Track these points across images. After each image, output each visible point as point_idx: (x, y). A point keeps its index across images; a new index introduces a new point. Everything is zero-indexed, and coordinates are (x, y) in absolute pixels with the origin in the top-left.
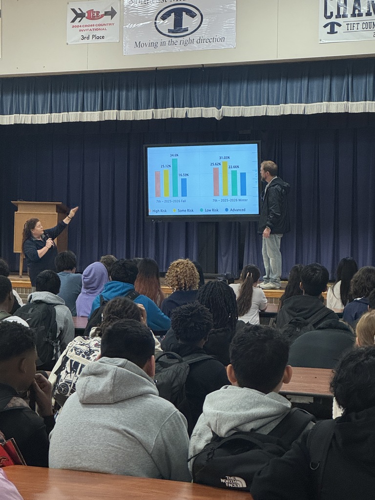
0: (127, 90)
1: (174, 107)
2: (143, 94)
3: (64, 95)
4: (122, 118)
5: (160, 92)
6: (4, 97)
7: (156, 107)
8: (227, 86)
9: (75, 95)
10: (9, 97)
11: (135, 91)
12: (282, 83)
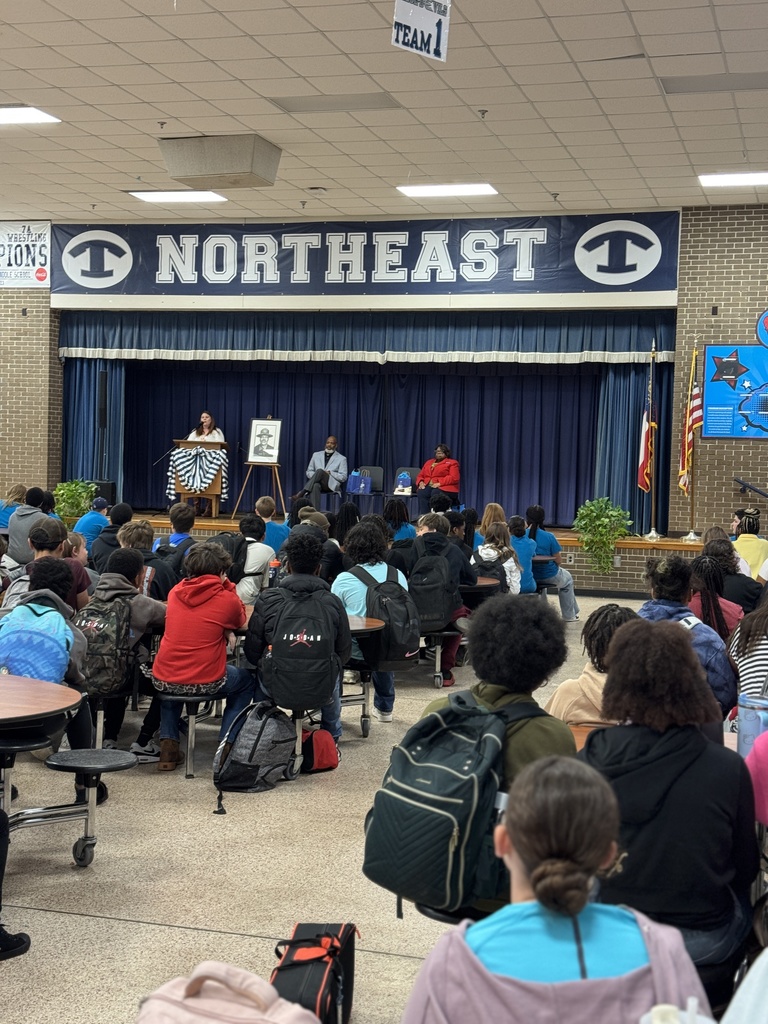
0: (283, 330)
1: (333, 349)
2: (300, 335)
3: (211, 332)
4: (277, 358)
5: (319, 335)
6: (142, 331)
7: (314, 349)
8: (391, 331)
9: (224, 332)
10: (148, 332)
11: (291, 332)
12: (451, 330)
